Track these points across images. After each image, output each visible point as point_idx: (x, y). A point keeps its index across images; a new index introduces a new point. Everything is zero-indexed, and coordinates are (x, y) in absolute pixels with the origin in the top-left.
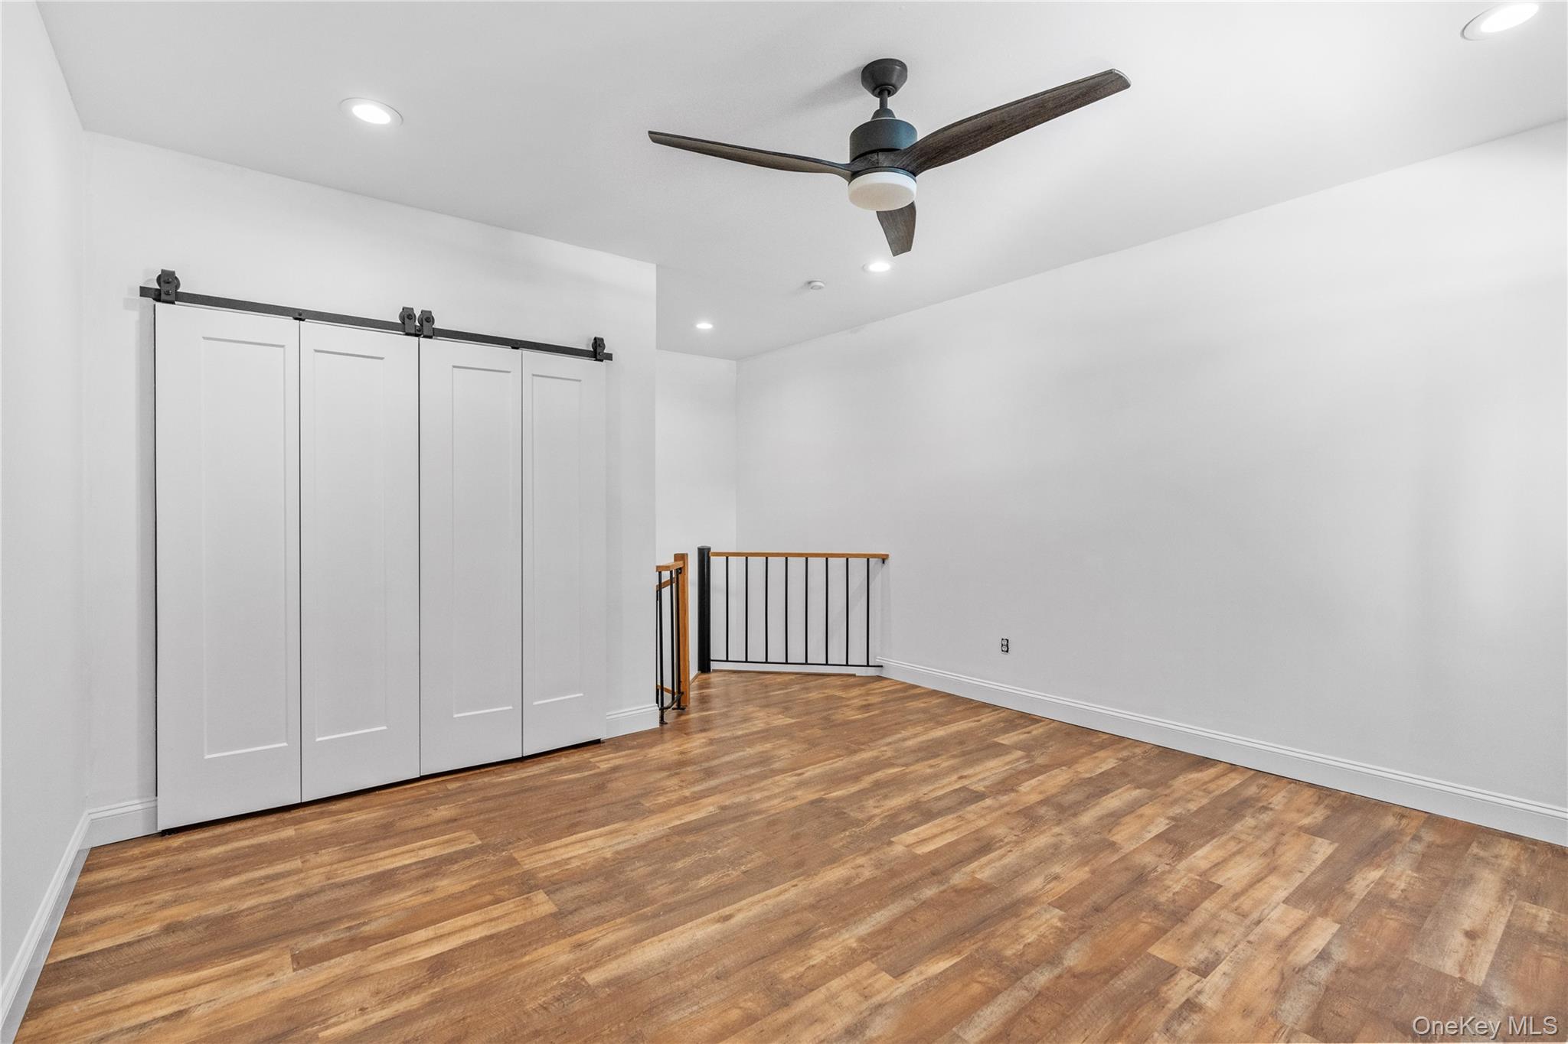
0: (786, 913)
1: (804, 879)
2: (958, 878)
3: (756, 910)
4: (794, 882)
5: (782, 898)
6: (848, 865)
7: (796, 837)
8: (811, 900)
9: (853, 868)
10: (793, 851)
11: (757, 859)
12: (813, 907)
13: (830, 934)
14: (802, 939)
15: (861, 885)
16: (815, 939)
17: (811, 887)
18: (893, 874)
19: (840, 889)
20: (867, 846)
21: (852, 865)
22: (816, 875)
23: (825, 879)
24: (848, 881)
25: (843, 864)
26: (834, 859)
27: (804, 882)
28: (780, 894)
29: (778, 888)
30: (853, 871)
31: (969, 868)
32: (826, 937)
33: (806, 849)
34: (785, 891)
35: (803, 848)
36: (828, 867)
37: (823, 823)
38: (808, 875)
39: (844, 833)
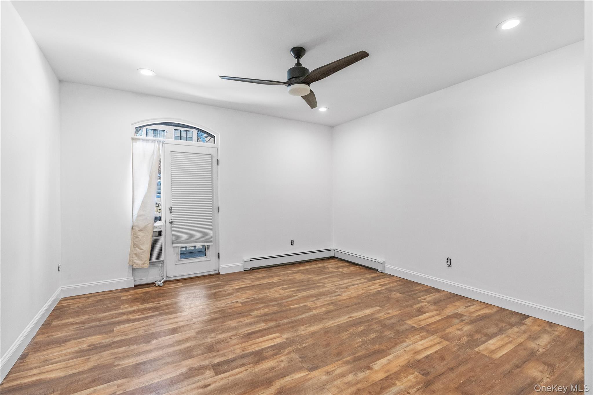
0: (332, 318)
1: (326, 327)
2: (272, 324)
3: (341, 319)
4: (329, 326)
5: (333, 322)
6: (308, 331)
7: (328, 345)
8: (324, 321)
9: (307, 330)
10: (329, 338)
11: (344, 336)
12: (324, 319)
13: (320, 313)
14: (327, 312)
15: (307, 324)
16: (324, 312)
17: (323, 324)
18: (293, 327)
19: (314, 323)
20: (298, 338)
21: (306, 331)
22: (321, 328)
23: (318, 326)
24: (310, 326)
25: (310, 332)
26: (313, 334)
27: (326, 326)
28: (334, 323)
29: (335, 325)
30: (307, 329)
31: (266, 327)
32: (321, 312)
33: (324, 339)
34: (332, 324)
35: (325, 340)
36: (316, 331)
37: (314, 353)
38: (324, 328)
39: (305, 346)
